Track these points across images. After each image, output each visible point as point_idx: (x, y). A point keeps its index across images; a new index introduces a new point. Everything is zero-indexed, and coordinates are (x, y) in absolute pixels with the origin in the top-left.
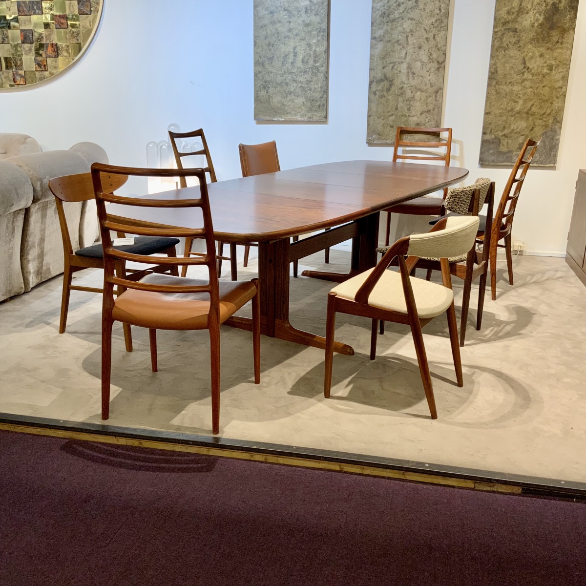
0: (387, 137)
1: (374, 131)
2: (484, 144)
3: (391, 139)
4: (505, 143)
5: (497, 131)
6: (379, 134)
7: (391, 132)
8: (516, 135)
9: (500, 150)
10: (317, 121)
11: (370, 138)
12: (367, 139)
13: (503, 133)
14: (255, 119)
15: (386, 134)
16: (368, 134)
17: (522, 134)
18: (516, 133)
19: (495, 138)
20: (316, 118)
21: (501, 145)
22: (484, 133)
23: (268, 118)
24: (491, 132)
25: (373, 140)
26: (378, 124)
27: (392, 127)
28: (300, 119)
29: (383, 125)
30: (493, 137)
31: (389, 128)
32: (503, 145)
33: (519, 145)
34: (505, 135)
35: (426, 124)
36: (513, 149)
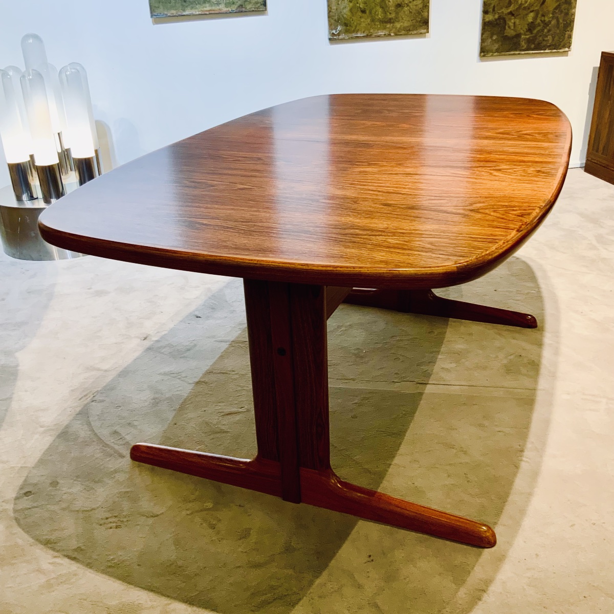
0: (357, 28)
1: (339, 20)
2: (486, 28)
3: (363, 30)
4: (511, 24)
5: (502, 8)
6: (346, 25)
7: (362, 20)
8: (525, 12)
9: (505, 34)
10: (253, 11)
11: (334, 31)
12: (330, 33)
13: (509, 11)
14: (152, 16)
15: (355, 23)
16: (330, 25)
17: (532, 9)
18: (525, 8)
19: (500, 18)
20: (250, 6)
21: (507, 27)
22: (485, 12)
23: (174, 12)
24: (494, 10)
25: (339, 35)
26: (343, 9)
27: (363, 11)
28: (225, 9)
29: (351, 10)
30: (497, 16)
31: (360, 14)
32: (509, 27)
33: (528, 25)
34: (511, 13)
35: (410, 4)
36: (522, 32)
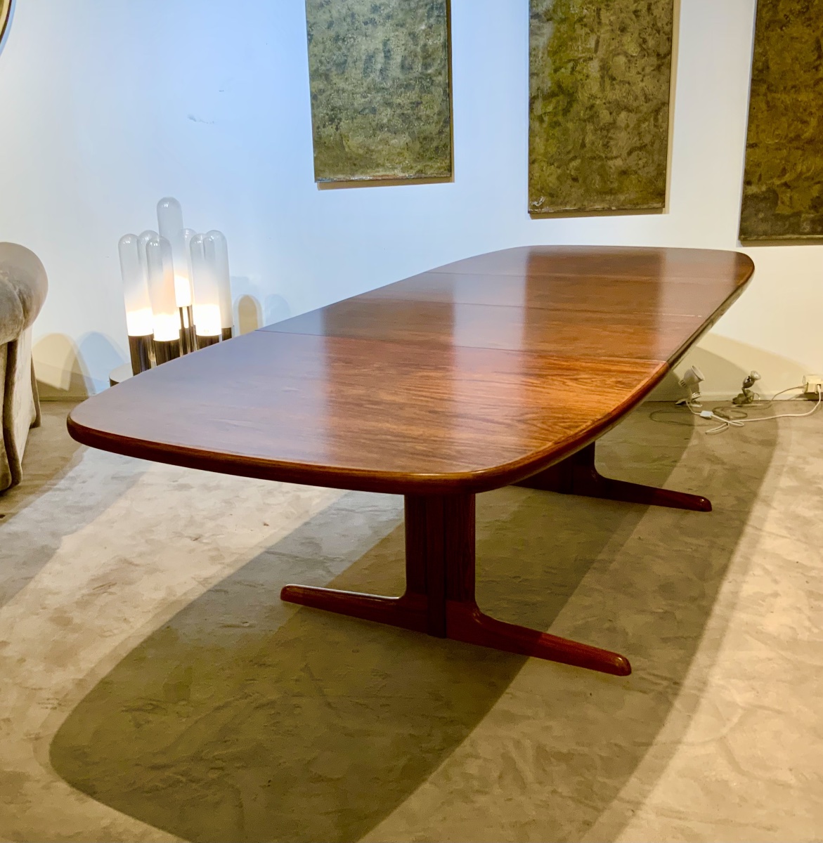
0: (566, 200)
1: (542, 188)
2: (749, 203)
3: (574, 202)
4: (786, 199)
5: (772, 178)
6: (551, 195)
7: (573, 190)
8: (806, 184)
9: (777, 212)
10: (435, 177)
11: (535, 203)
12: (529, 205)
13: (783, 181)
14: (316, 180)
15: (564, 194)
16: (531, 195)
17: (817, 180)
18: (807, 179)
19: (769, 190)
20: (432, 171)
21: (779, 202)
22: (747, 183)
23: (341, 177)
24: (760, 179)
25: (541, 207)
26: (548, 176)
27: (575, 180)
28: (401, 175)
29: (558, 178)
30: (764, 188)
31: (570, 182)
32: (783, 203)
33: (812, 200)
34: (786, 184)
35: (639, 171)
36: (802, 209)
